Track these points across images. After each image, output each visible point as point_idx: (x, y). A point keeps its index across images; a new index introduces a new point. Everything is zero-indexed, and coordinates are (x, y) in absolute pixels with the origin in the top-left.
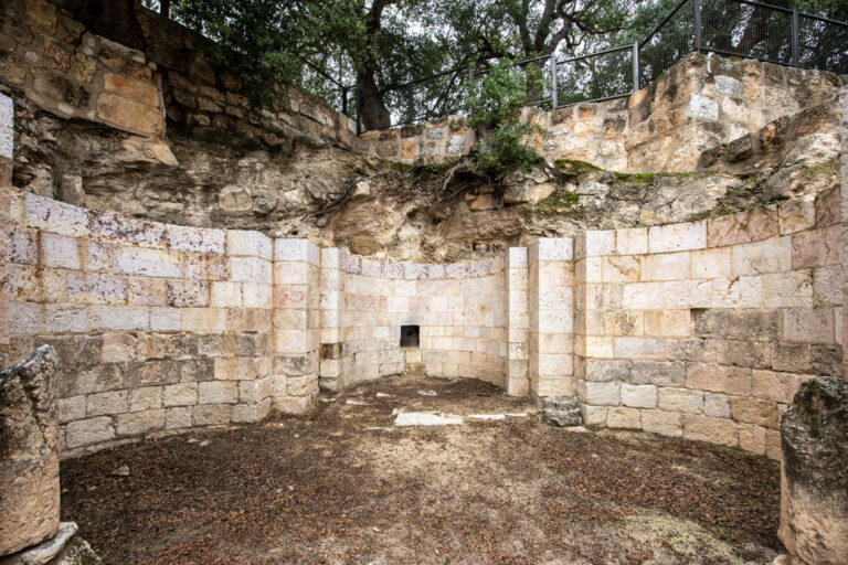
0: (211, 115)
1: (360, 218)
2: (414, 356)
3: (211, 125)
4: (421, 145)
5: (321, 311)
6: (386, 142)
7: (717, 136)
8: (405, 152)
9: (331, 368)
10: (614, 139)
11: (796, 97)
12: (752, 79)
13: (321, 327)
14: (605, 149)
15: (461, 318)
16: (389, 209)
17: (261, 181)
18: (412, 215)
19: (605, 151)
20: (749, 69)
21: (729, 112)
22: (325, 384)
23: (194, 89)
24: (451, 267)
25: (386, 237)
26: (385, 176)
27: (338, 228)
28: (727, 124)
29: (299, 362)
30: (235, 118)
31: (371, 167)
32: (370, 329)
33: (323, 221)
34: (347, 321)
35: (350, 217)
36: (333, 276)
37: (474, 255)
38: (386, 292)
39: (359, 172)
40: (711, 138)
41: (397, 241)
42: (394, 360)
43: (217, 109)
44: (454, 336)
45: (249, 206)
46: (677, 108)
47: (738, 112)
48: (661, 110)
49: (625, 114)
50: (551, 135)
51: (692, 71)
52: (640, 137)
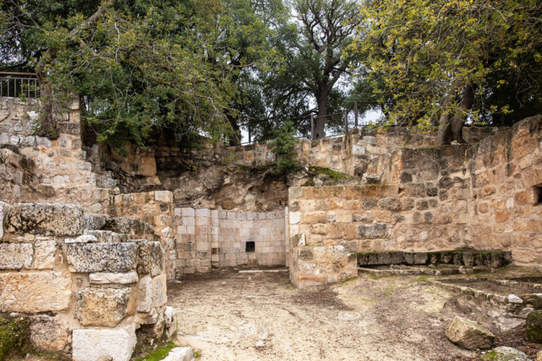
0: (166, 157)
1: (226, 193)
2: (253, 256)
3: (166, 161)
4: (255, 155)
5: (212, 235)
6: (238, 153)
7: (364, 160)
8: (247, 158)
9: (216, 258)
10: (337, 154)
11: (403, 140)
12: (381, 136)
13: (212, 242)
15: (273, 237)
16: (240, 187)
17: (188, 185)
18: (250, 189)
19: (334, 160)
21: (370, 150)
22: (213, 264)
23: (160, 149)
24: (270, 213)
25: (239, 200)
26: (237, 173)
27: (217, 198)
28: (369, 155)
29: (205, 254)
30: (174, 156)
31: (230, 171)
32: (232, 243)
33: (210, 197)
34: (222, 240)
35: (222, 193)
36: (216, 221)
37: (280, 207)
38: (239, 226)
39: (226, 173)
40: (362, 162)
41: (244, 202)
42: (243, 258)
43: (168, 155)
44: (270, 246)
45: (184, 196)
46: (351, 148)
47: (375, 150)
48: (348, 147)
49: (340, 144)
50: (311, 152)
51: (353, 136)
52: (344, 156)
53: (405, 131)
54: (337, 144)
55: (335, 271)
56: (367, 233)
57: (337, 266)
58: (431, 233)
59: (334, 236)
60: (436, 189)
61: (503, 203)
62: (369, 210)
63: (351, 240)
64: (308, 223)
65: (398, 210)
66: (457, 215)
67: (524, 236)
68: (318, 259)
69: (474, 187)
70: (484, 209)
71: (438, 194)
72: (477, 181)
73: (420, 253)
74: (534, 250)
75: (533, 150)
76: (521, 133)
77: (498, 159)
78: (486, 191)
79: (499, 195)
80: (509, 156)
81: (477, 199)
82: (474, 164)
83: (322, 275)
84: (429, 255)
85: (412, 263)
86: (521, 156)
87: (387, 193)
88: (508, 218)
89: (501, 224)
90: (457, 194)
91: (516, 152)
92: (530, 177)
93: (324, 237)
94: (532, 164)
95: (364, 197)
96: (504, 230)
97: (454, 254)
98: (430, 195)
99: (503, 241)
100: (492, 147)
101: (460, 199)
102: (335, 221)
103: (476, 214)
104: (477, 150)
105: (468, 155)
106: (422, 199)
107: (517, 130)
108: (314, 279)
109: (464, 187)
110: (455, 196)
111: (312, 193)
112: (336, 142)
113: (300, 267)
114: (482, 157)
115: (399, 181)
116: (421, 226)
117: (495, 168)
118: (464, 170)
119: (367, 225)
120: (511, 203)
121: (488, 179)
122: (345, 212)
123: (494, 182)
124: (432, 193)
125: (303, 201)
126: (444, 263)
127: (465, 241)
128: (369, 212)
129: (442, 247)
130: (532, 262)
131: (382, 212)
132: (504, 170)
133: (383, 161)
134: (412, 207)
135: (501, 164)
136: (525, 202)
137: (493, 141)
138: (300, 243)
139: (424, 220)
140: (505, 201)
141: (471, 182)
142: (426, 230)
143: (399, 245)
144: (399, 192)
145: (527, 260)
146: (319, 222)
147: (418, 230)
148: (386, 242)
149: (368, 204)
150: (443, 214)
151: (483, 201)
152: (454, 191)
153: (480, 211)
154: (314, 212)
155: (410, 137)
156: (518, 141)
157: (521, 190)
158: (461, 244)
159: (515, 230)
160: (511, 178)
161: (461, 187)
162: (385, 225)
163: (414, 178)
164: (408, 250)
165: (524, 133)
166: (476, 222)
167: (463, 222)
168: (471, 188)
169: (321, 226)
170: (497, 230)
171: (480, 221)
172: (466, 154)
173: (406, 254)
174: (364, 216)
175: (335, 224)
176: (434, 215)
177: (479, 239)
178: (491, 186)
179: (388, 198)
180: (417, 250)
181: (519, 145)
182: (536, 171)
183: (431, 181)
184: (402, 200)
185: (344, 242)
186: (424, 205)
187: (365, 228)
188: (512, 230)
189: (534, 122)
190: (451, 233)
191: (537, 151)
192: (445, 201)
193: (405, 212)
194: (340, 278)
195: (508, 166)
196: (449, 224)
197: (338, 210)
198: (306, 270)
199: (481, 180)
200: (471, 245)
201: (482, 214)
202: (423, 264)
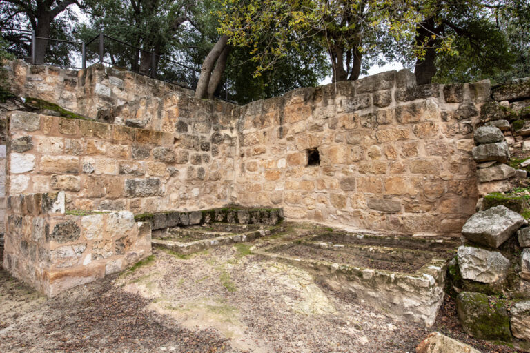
7: (110, 103)
10: (70, 90)
11: (152, 91)
12: (129, 81)
14: (65, 95)
20: (128, 76)
21: (117, 94)
28: (115, 98)
40: (106, 104)
46: (92, 86)
47: (122, 94)
48: (87, 84)
49: (76, 79)
50: (29, 79)
51: (96, 72)
52: (81, 94)
53: (153, 83)
54: (70, 78)
55: (119, 252)
56: (138, 190)
57: (122, 245)
58: (202, 190)
59: (91, 194)
60: (209, 144)
61: (274, 163)
62: (140, 159)
63: (116, 198)
64: (48, 174)
65: (172, 163)
66: (225, 172)
67: (295, 194)
68: (89, 237)
69: (242, 145)
70: (252, 167)
71: (211, 149)
72: (245, 140)
73: (195, 212)
74: (306, 208)
75: (307, 117)
76: (295, 100)
77: (269, 122)
78: (256, 151)
79: (269, 156)
80: (281, 120)
81: (244, 158)
82: (242, 124)
83: (96, 264)
84: (204, 214)
85: (187, 224)
86: (294, 121)
87: (161, 141)
88: (279, 177)
89: (272, 182)
90: (226, 151)
91: (289, 118)
92: (304, 140)
93: (75, 195)
94: (306, 129)
95: (135, 142)
96: (274, 188)
97: (228, 212)
98: (203, 150)
99: (274, 198)
100: (263, 110)
101: (229, 157)
102: (93, 172)
103: (243, 171)
104: (246, 111)
105: (234, 115)
106: (196, 152)
107: (290, 97)
108: (80, 274)
109: (232, 145)
110: (224, 153)
111: (56, 126)
112: (69, 75)
113: (53, 256)
114: (251, 118)
115: (175, 129)
116: (193, 182)
117: (266, 130)
118: (232, 129)
119: (137, 179)
120: (282, 163)
121: (258, 140)
122: (109, 160)
123: (264, 142)
124: (205, 147)
125: (40, 139)
126: (218, 221)
127: (232, 198)
128: (141, 162)
129: (212, 204)
130: (304, 218)
131: (156, 163)
132: (276, 132)
133: (147, 104)
134: (187, 161)
135: (273, 126)
136: (298, 163)
137: (264, 104)
138: (53, 210)
139: (197, 176)
140: (276, 162)
141: (238, 141)
142: (198, 187)
143: (173, 204)
144: (174, 143)
145: (299, 217)
146: (68, 172)
147: (191, 186)
148: (159, 201)
149: (139, 152)
150: (214, 171)
151: (250, 160)
152: (224, 148)
153: (248, 169)
154: (60, 157)
155: (158, 91)
156: (292, 107)
157: (294, 152)
158: (228, 201)
159: (287, 189)
160: (284, 140)
161: (229, 145)
162: (158, 180)
163: (190, 128)
164: (181, 209)
165: (298, 101)
166: (244, 180)
167: (230, 179)
168: (238, 146)
169: (71, 178)
170: (267, 188)
171: (247, 179)
172: (232, 114)
173: (181, 214)
174: (135, 168)
175: (93, 178)
176: (206, 171)
177: (246, 196)
178: (261, 146)
179: (162, 148)
180: (190, 209)
181: (293, 111)
182: (310, 136)
183: (205, 135)
184: (177, 151)
185: (107, 201)
186: (198, 160)
187: (135, 183)
188: (283, 188)
189: (309, 93)
190: (220, 190)
191: (310, 118)
192: (217, 157)
193: (180, 165)
194: (126, 263)
195: (281, 129)
196: (218, 181)
197: (98, 158)
198: (65, 259)
199: (250, 140)
200: (237, 202)
201: (249, 172)
202: (197, 225)
